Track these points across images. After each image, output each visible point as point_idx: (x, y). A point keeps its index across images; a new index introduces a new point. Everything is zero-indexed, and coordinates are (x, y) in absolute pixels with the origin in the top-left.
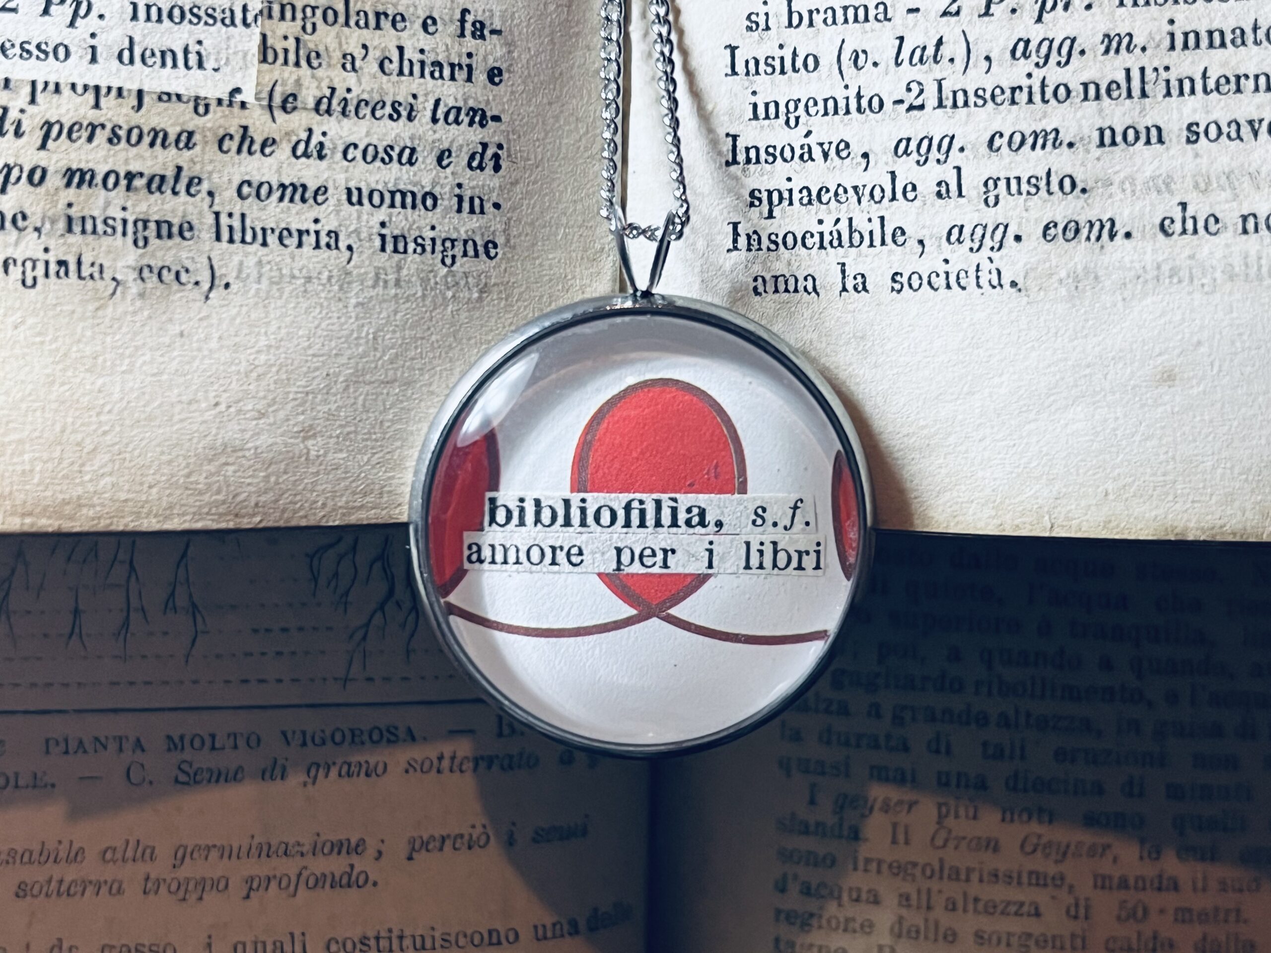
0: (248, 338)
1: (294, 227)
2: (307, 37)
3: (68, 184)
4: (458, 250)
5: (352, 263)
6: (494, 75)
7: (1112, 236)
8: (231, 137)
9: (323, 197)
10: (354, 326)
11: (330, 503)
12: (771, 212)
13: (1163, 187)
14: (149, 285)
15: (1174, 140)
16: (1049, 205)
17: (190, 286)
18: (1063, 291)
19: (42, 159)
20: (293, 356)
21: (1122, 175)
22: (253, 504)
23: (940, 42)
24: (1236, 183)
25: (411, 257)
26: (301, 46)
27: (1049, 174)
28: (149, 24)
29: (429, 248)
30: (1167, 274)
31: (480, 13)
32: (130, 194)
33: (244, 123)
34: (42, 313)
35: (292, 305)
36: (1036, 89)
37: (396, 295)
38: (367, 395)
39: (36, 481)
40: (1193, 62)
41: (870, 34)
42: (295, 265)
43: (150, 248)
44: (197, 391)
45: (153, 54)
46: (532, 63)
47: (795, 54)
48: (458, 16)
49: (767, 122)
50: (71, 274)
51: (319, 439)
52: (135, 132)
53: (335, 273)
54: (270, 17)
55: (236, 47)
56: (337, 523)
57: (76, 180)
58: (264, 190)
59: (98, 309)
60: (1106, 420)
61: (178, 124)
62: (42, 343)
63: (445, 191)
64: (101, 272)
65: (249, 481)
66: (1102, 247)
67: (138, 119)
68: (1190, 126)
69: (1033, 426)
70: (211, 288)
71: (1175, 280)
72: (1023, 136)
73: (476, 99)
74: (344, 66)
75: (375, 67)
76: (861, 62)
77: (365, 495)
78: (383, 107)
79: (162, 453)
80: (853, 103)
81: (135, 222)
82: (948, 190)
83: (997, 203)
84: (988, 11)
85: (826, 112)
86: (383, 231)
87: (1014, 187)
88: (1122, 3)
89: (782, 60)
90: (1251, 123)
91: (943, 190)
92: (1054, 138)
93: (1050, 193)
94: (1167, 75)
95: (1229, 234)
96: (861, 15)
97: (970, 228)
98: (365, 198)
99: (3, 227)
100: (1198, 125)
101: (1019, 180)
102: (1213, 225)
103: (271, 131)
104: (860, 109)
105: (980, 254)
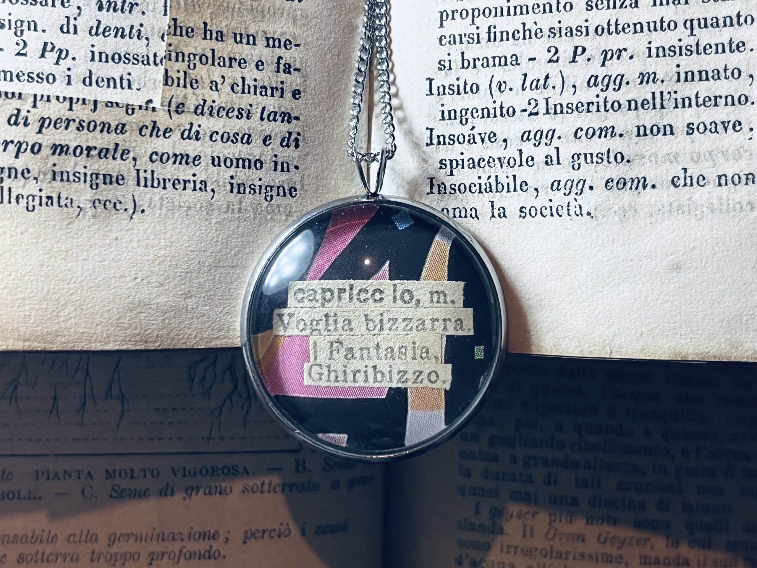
0: (154, 241)
1: (181, 178)
2: (191, 71)
3: (54, 153)
4: (274, 192)
5: (214, 199)
6: (296, 94)
7: (644, 187)
8: (147, 128)
9: (199, 162)
10: (215, 235)
11: (199, 335)
12: (451, 172)
13: (673, 160)
14: (99, 211)
15: (680, 132)
16: (609, 169)
17: (122, 211)
18: (617, 218)
19: (39, 138)
20: (180, 251)
21: (650, 152)
22: (155, 335)
23: (547, 77)
24: (715, 158)
25: (247, 196)
26: (187, 76)
27: (608, 152)
28: (101, 63)
29: (258, 191)
30: (676, 209)
31: (288, 59)
32: (89, 159)
33: (154, 119)
34: (38, 226)
35: (179, 223)
36: (602, 104)
37: (239, 217)
38: (221, 274)
39: (32, 321)
40: (690, 89)
41: (508, 72)
42: (182, 200)
43: (99, 190)
44: (124, 271)
45: (103, 80)
46: (317, 87)
47: (465, 83)
48: (276, 60)
49: (450, 121)
50: (54, 204)
51: (194, 299)
52: (92, 124)
53: (204, 204)
54: (170, 59)
55: (150, 76)
56: (203, 347)
57: (58, 151)
58: (165, 157)
59: (69, 224)
60: (641, 292)
61: (117, 120)
62: (37, 243)
63: (267, 158)
64: (71, 203)
65: (153, 322)
66: (639, 193)
67: (94, 116)
68: (689, 124)
69: (600, 294)
70: (134, 212)
71: (680, 212)
72: (594, 130)
73: (285, 108)
74: (211, 88)
75: (229, 88)
76: (502, 89)
77: (219, 331)
78: (233, 111)
79: (104, 306)
80: (498, 111)
81: (91, 175)
82: (552, 161)
83: (579, 168)
84: (574, 60)
85: (483, 116)
86: (232, 181)
87: (589, 159)
88: (650, 55)
89: (458, 86)
90: (723, 123)
91: (549, 160)
92: (611, 132)
93: (609, 162)
94: (675, 96)
95: (711, 186)
96: (503, 62)
97: (564, 182)
98: (222, 163)
99: (16, 177)
100: (693, 124)
101: (591, 155)
102: (702, 181)
103: (170, 124)
104: (502, 115)
105: (569, 197)
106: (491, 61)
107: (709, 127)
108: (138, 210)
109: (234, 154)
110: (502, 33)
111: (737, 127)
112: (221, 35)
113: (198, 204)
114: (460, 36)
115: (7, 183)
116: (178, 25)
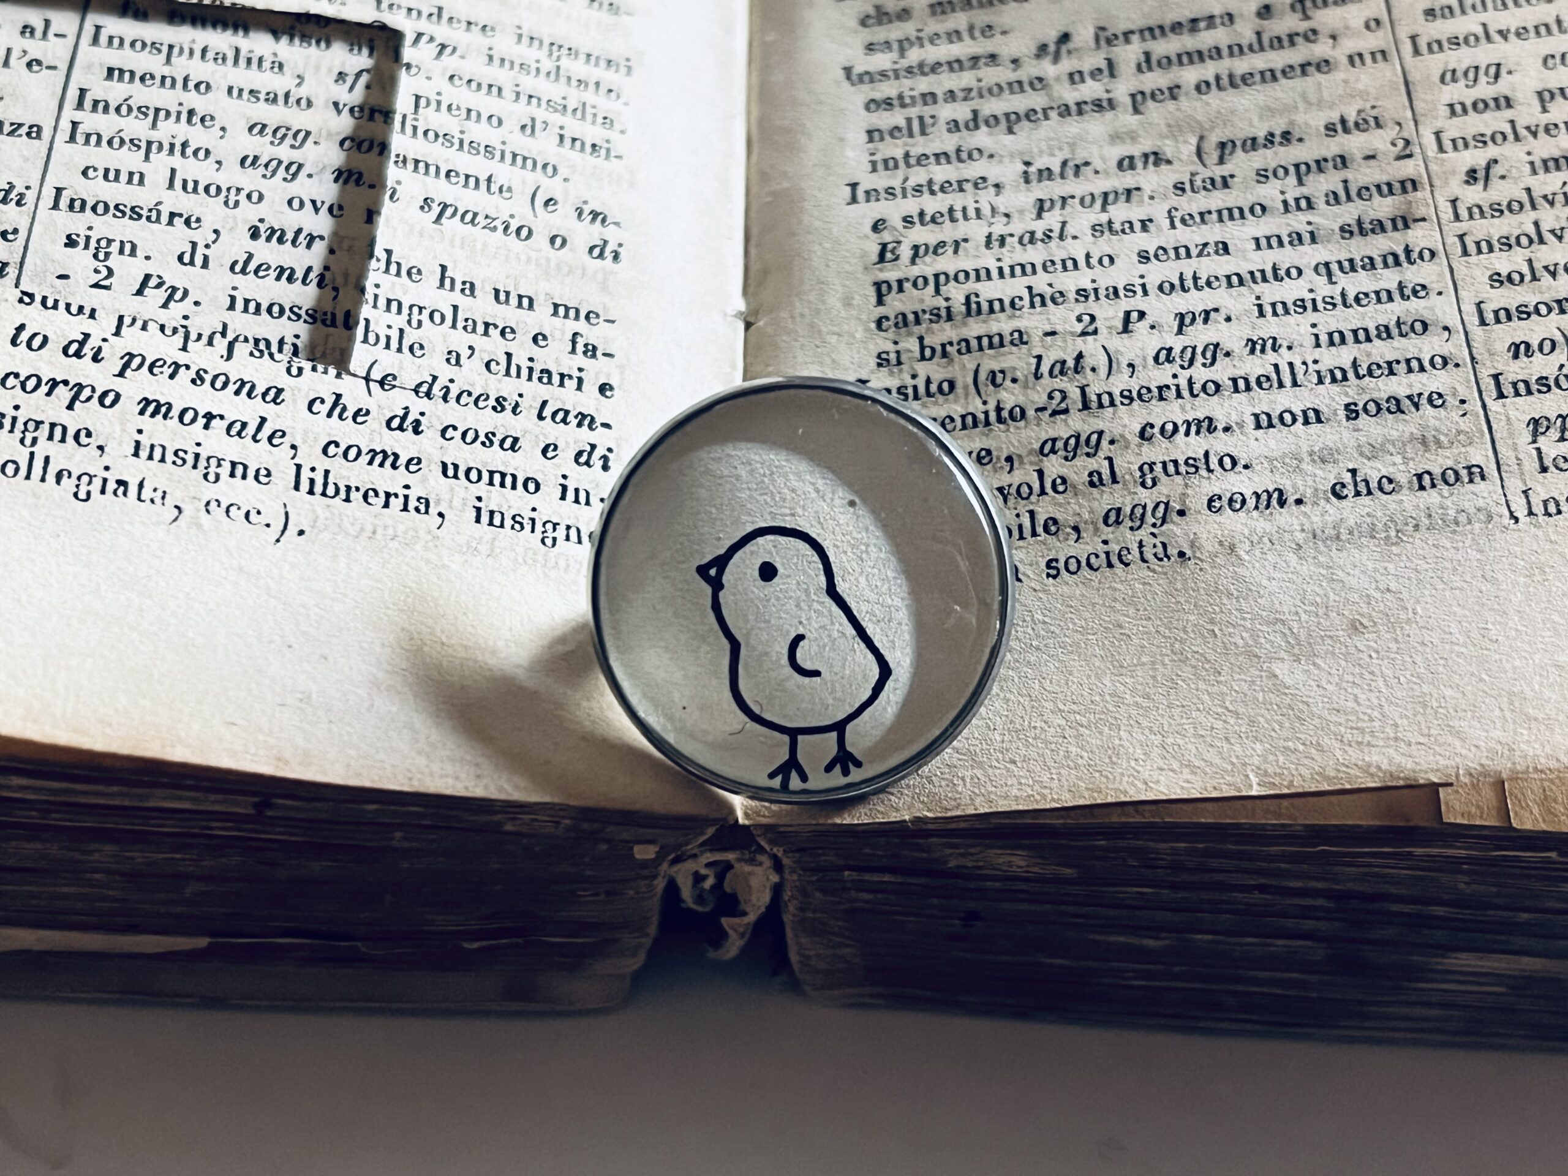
1: (381, 488)
2: (412, 330)
4: (560, 534)
5: (443, 530)
6: (605, 389)
8: (323, 401)
9: (416, 468)
13: (1328, 458)
14: (215, 517)
17: (260, 527)
19: (118, 384)
23: (1079, 356)
25: (507, 531)
26: (405, 336)
27: (1206, 455)
28: (246, 315)
29: (528, 527)
30: (1345, 532)
31: (592, 338)
32: (208, 432)
33: (337, 391)
36: (1184, 387)
40: (1341, 355)
41: (1006, 357)
42: (379, 522)
43: (220, 484)
47: (928, 381)
48: (569, 337)
50: (128, 494)
53: (422, 535)
54: (375, 307)
57: (151, 410)
58: (352, 453)
61: (268, 380)
63: (549, 479)
64: (164, 498)
67: (226, 368)
70: (283, 532)
72: (1175, 424)
73: (585, 407)
74: (448, 360)
75: (481, 366)
76: (998, 382)
78: (486, 400)
80: (993, 416)
81: (208, 459)
82: (1101, 479)
83: (1154, 484)
84: (1126, 329)
85: (964, 427)
86: (478, 504)
87: (1171, 468)
88: (1261, 314)
89: (915, 388)
90: (1410, 397)
91: (1095, 479)
92: (1207, 425)
93: (1210, 471)
94: (1316, 367)
95: (1405, 491)
96: (996, 342)
97: (1128, 510)
98: (461, 474)
99: (63, 440)
100: (1356, 405)
101: (1175, 462)
102: (1387, 485)
103: (365, 402)
104: (1000, 420)
105: (1141, 532)
106: (974, 343)
107: (1385, 405)
108: (292, 530)
109: (485, 464)
110: (991, 302)
111: (1436, 400)
112: (470, 288)
113: (411, 533)
114: (915, 313)
115: (43, 448)
116: (393, 259)
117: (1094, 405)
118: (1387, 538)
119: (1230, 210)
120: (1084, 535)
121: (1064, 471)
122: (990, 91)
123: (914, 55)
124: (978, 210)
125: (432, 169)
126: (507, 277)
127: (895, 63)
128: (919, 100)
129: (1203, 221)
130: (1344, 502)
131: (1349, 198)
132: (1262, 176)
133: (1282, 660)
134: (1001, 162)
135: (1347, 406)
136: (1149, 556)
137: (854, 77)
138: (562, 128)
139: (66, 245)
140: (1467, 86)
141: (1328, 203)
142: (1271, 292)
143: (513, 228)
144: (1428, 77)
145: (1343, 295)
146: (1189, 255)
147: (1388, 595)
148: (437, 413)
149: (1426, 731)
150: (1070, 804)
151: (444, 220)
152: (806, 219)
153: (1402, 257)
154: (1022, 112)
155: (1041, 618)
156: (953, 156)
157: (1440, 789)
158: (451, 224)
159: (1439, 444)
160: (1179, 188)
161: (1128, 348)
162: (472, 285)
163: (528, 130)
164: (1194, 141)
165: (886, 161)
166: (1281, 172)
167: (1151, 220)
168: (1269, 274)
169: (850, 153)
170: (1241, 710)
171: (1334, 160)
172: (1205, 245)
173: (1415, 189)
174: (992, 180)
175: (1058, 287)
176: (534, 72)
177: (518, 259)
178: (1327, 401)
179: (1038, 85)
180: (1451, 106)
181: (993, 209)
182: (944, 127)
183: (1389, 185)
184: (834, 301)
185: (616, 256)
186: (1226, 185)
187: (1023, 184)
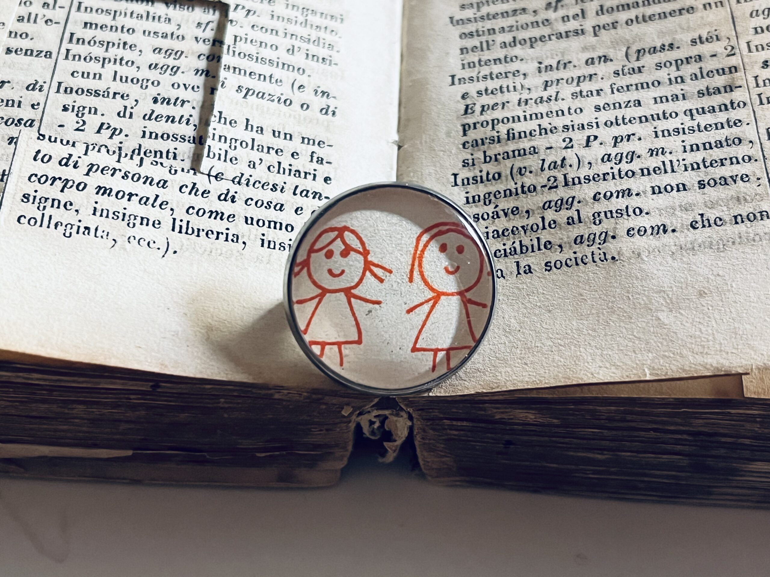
1: (215, 230)
2: (231, 151)
5: (245, 250)
6: (327, 180)
8: (187, 187)
9: (233, 219)
13: (689, 208)
14: (133, 245)
15: (693, 189)
17: (155, 249)
19: (86, 179)
23: (564, 159)
25: (277, 251)
26: (228, 154)
27: (627, 208)
28: (150, 140)
30: (697, 246)
31: (321, 154)
32: (130, 203)
33: (194, 181)
36: (616, 173)
40: (697, 156)
41: (527, 160)
42: (213, 247)
43: (135, 228)
45: (151, 152)
47: (488, 174)
48: (310, 154)
49: (474, 204)
50: (91, 234)
52: (137, 176)
53: (235, 253)
54: (213, 139)
58: (201, 212)
61: (160, 176)
63: (298, 225)
64: (107, 236)
67: (139, 170)
70: (166, 252)
72: (611, 193)
73: (317, 189)
74: (249, 166)
75: (266, 168)
76: (523, 173)
78: (268, 185)
80: (520, 191)
81: (130, 215)
82: (573, 221)
83: (600, 223)
84: (587, 145)
85: (505, 196)
86: (263, 238)
87: (609, 215)
88: (657, 136)
89: (481, 177)
90: (731, 177)
91: (570, 221)
92: (628, 193)
93: (628, 216)
94: (684, 162)
95: (728, 225)
96: (522, 153)
97: (587, 236)
98: (255, 222)
99: (58, 207)
100: (704, 181)
101: (611, 212)
102: (719, 222)
103: (208, 187)
104: (523, 192)
105: (593, 247)
106: (511, 154)
107: (718, 181)
108: (171, 251)
109: (266, 217)
110: (520, 133)
111: (745, 178)
112: (261, 130)
113: (229, 252)
114: (482, 139)
115: (49, 211)
116: (223, 116)
117: (571, 183)
118: (718, 248)
119: (642, 84)
120: (564, 249)
121: (555, 217)
122: (522, 27)
123: (485, 10)
124: (514, 87)
125: (242, 72)
126: (279, 124)
127: (475, 14)
128: (486, 32)
129: (628, 90)
130: (697, 231)
131: (702, 77)
132: (659, 66)
133: (663, 311)
134: (527, 62)
135: (699, 182)
136: (597, 259)
137: (455, 22)
138: (307, 50)
139: (63, 110)
140: (764, 18)
141: (692, 79)
142: (662, 125)
143: (282, 100)
144: (744, 14)
145: (699, 126)
146: (620, 107)
147: (718, 278)
148: (244, 192)
149: (736, 346)
150: (554, 385)
151: (248, 97)
152: (429, 93)
153: (729, 106)
154: (538, 37)
155: (542, 291)
156: (503, 60)
157: (743, 376)
158: (252, 99)
159: (745, 200)
160: (616, 73)
161: (588, 155)
162: (262, 129)
163: (291, 52)
164: (624, 49)
165: (469, 64)
166: (668, 64)
167: (601, 90)
168: (661, 116)
169: (451, 60)
170: (642, 337)
171: (695, 57)
172: (629, 102)
173: (736, 71)
174: (522, 72)
175: (554, 124)
176: (294, 23)
177: (285, 115)
178: (689, 179)
179: (546, 23)
180: (756, 29)
181: (522, 86)
182: (499, 46)
183: (723, 69)
184: (442, 135)
185: (334, 113)
186: (640, 71)
187: (538, 74)
